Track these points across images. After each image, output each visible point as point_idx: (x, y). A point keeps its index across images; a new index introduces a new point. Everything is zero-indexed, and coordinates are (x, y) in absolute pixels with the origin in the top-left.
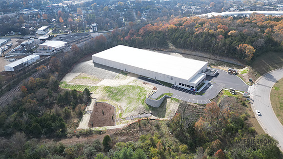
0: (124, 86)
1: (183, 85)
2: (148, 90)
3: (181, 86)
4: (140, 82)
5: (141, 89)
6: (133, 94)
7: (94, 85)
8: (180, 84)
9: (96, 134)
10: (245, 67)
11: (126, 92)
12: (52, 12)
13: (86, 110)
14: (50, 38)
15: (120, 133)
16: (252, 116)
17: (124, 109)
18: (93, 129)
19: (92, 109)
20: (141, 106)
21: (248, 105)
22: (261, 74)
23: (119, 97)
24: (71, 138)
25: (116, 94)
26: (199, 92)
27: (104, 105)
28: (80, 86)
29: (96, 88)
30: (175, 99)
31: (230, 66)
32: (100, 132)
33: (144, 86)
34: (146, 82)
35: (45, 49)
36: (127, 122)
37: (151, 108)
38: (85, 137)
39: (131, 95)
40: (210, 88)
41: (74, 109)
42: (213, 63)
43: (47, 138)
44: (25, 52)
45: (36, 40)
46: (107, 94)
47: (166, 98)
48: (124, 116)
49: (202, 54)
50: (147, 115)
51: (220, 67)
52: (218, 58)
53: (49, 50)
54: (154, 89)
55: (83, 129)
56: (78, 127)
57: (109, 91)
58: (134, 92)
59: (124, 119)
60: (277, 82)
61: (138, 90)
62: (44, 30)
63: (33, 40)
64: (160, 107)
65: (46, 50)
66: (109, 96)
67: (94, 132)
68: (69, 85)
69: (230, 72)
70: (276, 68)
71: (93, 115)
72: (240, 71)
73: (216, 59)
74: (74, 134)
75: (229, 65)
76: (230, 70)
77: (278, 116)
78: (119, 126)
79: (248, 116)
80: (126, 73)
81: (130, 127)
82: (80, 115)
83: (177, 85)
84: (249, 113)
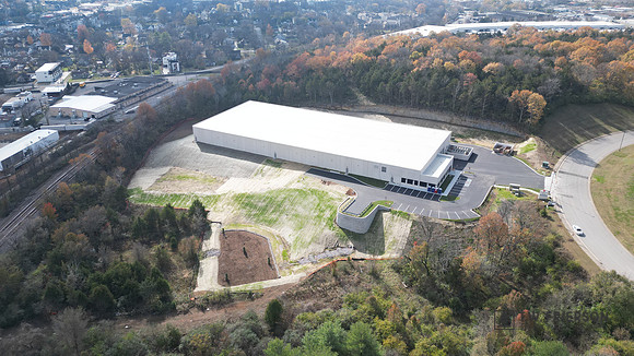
0: (280, 191)
1: (410, 182)
2: (336, 196)
3: (406, 185)
4: (315, 182)
5: (321, 196)
6: (304, 207)
7: (208, 193)
8: (403, 180)
9: (242, 299)
10: (527, 139)
11: (287, 205)
12: (61, 30)
13: (204, 249)
14: (70, 90)
15: (296, 294)
16: (566, 237)
17: (290, 240)
18: (233, 289)
19: (218, 247)
20: (328, 232)
21: (552, 216)
22: (563, 152)
23: (273, 216)
24: (186, 312)
25: (264, 210)
26: (446, 194)
27: (242, 236)
28: (176, 197)
29: (216, 199)
30: (400, 213)
31: (497, 138)
32: (250, 296)
33: (326, 187)
34: (327, 179)
35: (65, 116)
36: (305, 269)
37: (350, 234)
38: (219, 308)
39: (300, 209)
40: (467, 184)
41: (175, 248)
42: (460, 133)
43: (130, 316)
44: (17, 124)
45: (35, 94)
46: (244, 212)
47: (379, 211)
48: (294, 257)
49: (434, 115)
50: (345, 251)
51: (476, 141)
52: (469, 121)
53: (76, 117)
54: (348, 193)
55: (208, 292)
56: (194, 287)
57: (247, 205)
58: (305, 203)
59: (296, 263)
60: (597, 166)
61: (312, 199)
62: (50, 72)
63: (31, 96)
64: (369, 231)
65: (68, 117)
66: (250, 215)
67: (236, 296)
68: (151, 196)
69: (499, 150)
70: (589, 138)
71: (224, 260)
72: (519, 147)
73: (463, 123)
74: (192, 305)
75: (494, 135)
76: (498, 146)
77: (617, 234)
78: (290, 278)
79: (560, 238)
80: (277, 163)
81: (314, 278)
82: (194, 261)
83: (397, 182)
84: (560, 232)
